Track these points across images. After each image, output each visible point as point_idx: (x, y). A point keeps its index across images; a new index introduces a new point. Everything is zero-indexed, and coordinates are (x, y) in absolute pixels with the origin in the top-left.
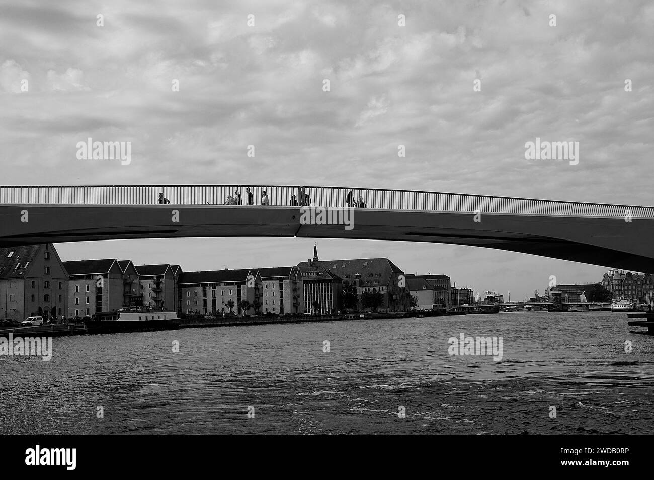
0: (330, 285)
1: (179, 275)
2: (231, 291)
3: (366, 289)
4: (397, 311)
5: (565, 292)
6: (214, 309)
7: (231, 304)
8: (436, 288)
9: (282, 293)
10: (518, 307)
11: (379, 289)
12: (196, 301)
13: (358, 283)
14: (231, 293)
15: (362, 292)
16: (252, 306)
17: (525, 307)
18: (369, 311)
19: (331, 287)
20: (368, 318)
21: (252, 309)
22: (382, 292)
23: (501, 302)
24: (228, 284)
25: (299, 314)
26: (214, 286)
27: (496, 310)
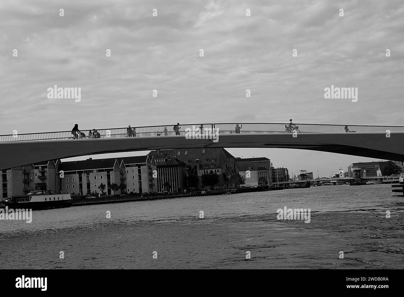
0: (177, 169)
1: (59, 164)
2: (102, 176)
3: (204, 171)
4: (230, 188)
5: (364, 168)
6: (89, 191)
7: (102, 187)
8: (260, 169)
9: (140, 177)
10: (326, 182)
11: (215, 170)
12: (74, 185)
13: (198, 167)
14: (102, 178)
15: (202, 174)
16: (120, 187)
17: (331, 181)
18: (208, 188)
19: (177, 171)
20: (208, 194)
21: (119, 190)
22: (218, 174)
23: (311, 178)
24: (99, 171)
25: (154, 193)
26: (88, 173)
27: (308, 185)
